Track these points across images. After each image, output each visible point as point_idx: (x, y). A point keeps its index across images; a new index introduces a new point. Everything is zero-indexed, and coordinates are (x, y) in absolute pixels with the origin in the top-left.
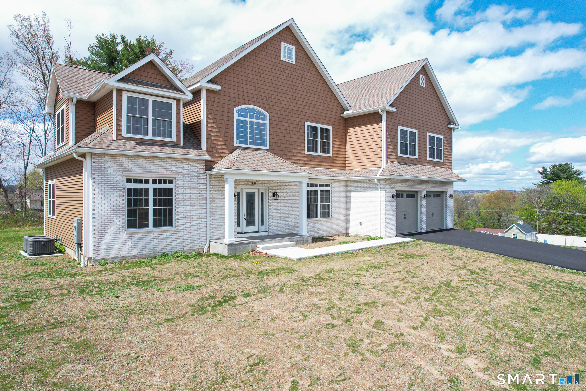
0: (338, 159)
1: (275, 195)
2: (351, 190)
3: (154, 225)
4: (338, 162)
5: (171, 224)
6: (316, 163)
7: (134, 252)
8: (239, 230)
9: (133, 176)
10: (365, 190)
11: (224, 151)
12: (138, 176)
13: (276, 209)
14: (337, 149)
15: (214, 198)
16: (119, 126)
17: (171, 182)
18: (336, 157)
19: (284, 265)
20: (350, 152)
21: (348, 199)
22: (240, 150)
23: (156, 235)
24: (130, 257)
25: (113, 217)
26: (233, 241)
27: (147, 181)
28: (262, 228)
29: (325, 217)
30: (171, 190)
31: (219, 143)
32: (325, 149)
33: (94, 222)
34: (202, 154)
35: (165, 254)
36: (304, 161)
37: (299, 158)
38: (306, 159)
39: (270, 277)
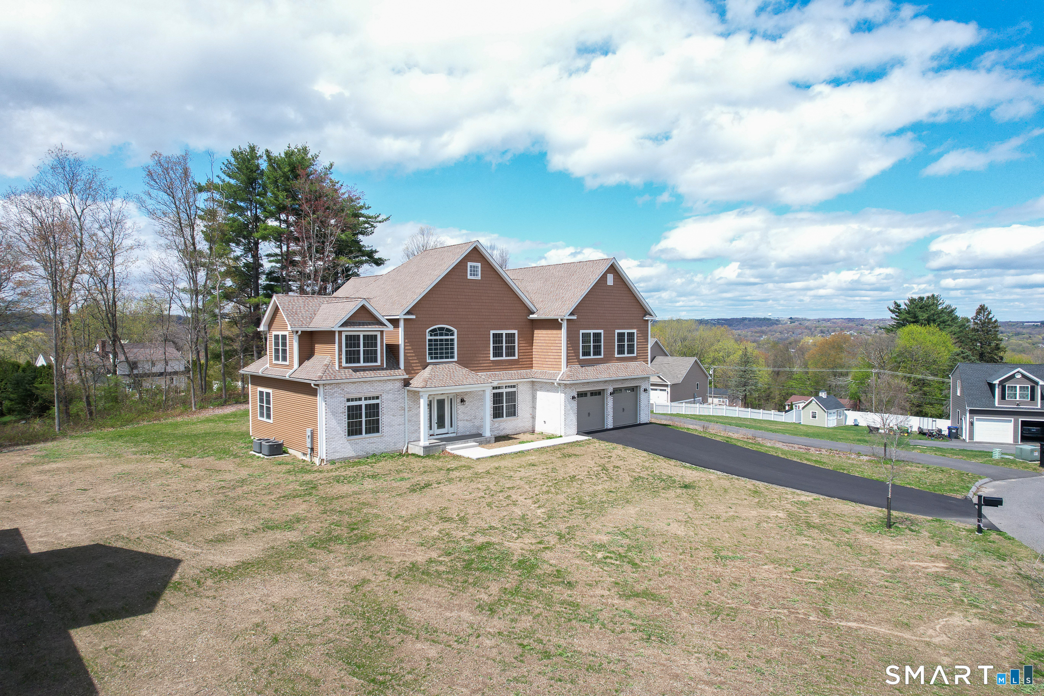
0: (524, 360)
1: (462, 401)
2: (537, 390)
3: (366, 433)
4: (524, 363)
5: (378, 431)
6: (501, 367)
7: (352, 454)
8: (431, 432)
9: (351, 396)
10: (548, 391)
11: (418, 368)
12: (354, 396)
13: (463, 413)
14: (524, 351)
15: (410, 408)
16: (340, 359)
17: (377, 398)
18: (522, 358)
19: (466, 464)
20: (536, 353)
21: (534, 398)
22: (432, 366)
23: (368, 441)
24: (351, 458)
25: (339, 428)
26: (427, 443)
27: (360, 399)
28: (451, 430)
29: (511, 416)
30: (378, 404)
31: (414, 361)
32: (511, 351)
33: (326, 433)
34: (401, 374)
35: (374, 455)
36: (490, 366)
37: (485, 365)
38: (491, 365)
39: (454, 473)
